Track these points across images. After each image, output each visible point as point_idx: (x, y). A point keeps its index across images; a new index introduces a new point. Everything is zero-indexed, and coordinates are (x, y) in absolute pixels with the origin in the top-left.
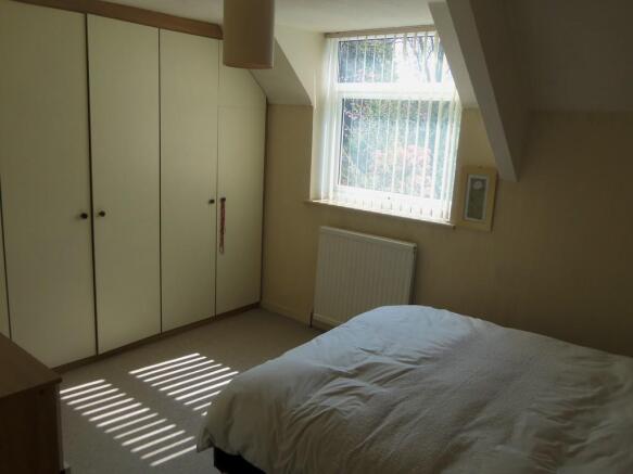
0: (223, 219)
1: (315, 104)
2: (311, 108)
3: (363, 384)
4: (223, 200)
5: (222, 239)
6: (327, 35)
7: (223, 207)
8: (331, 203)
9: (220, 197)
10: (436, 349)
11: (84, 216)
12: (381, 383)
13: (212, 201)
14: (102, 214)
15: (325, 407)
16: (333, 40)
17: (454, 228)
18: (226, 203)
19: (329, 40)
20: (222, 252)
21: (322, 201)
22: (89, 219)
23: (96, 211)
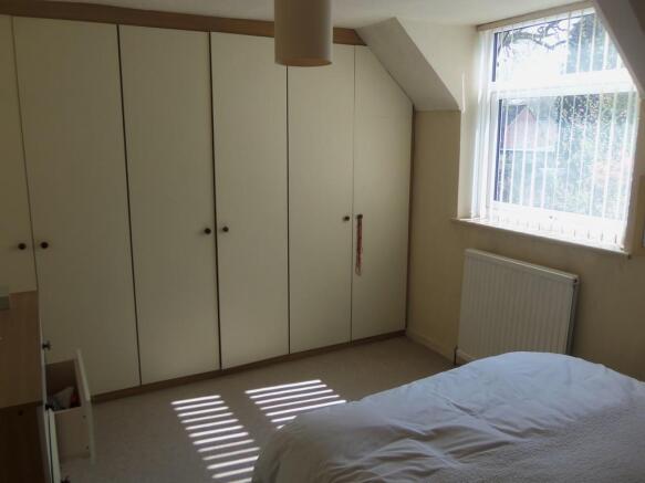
0: (359, 238)
1: (464, 109)
2: (459, 112)
3: (435, 454)
4: (360, 217)
5: (359, 259)
6: (479, 27)
7: (359, 225)
8: (482, 222)
9: (356, 214)
10: (558, 420)
11: (208, 231)
12: (459, 454)
13: (347, 218)
14: (226, 230)
15: (372, 475)
16: (487, 32)
17: (629, 257)
18: (363, 220)
19: (481, 33)
20: (359, 273)
21: (472, 220)
22: (212, 234)
23: (219, 226)
